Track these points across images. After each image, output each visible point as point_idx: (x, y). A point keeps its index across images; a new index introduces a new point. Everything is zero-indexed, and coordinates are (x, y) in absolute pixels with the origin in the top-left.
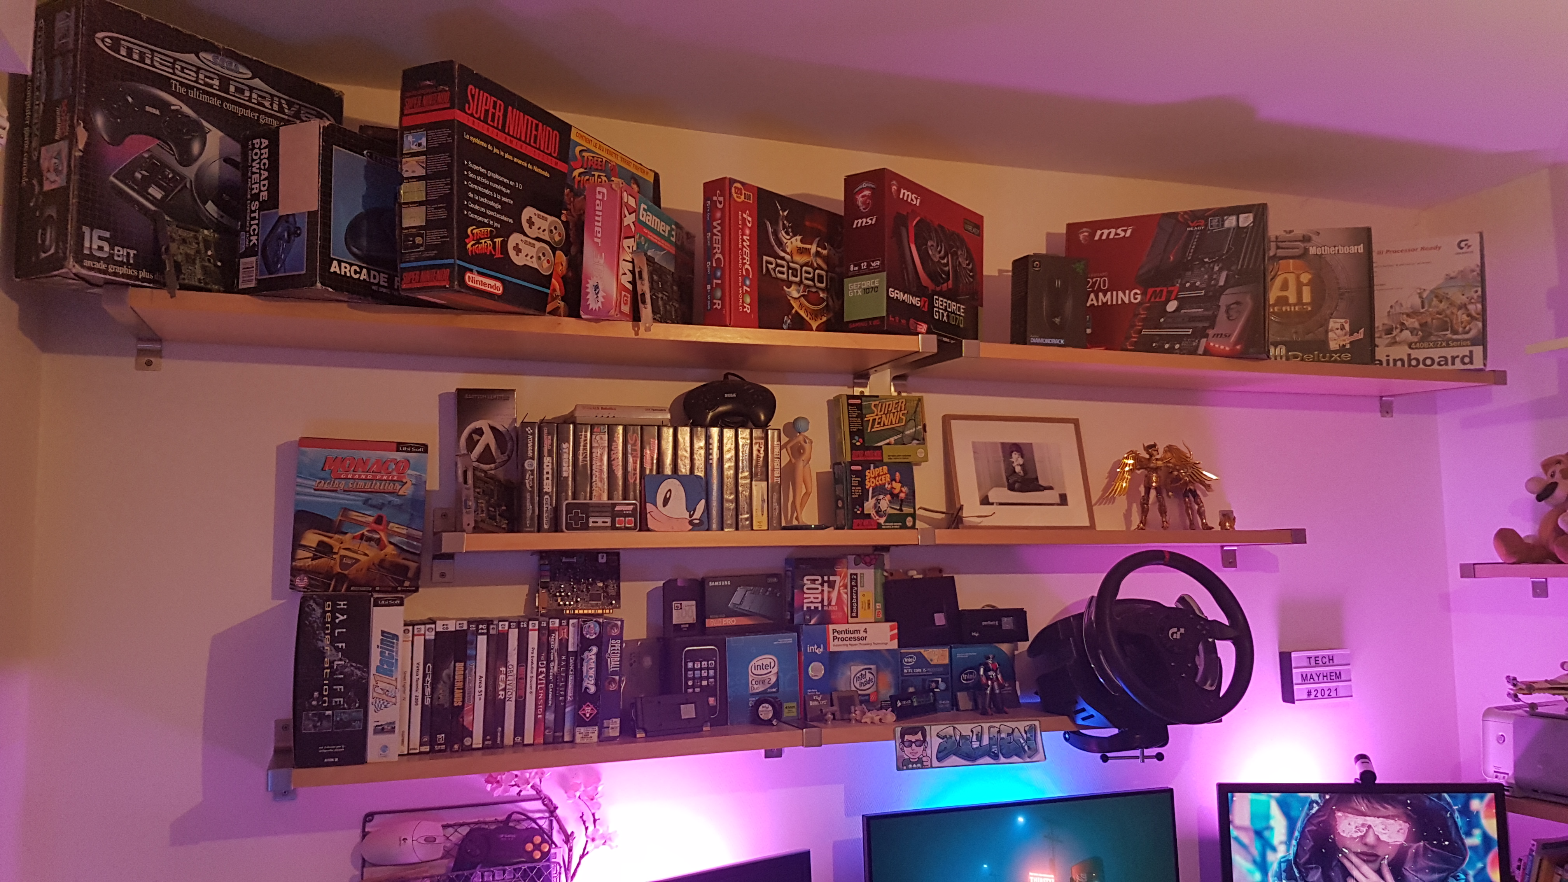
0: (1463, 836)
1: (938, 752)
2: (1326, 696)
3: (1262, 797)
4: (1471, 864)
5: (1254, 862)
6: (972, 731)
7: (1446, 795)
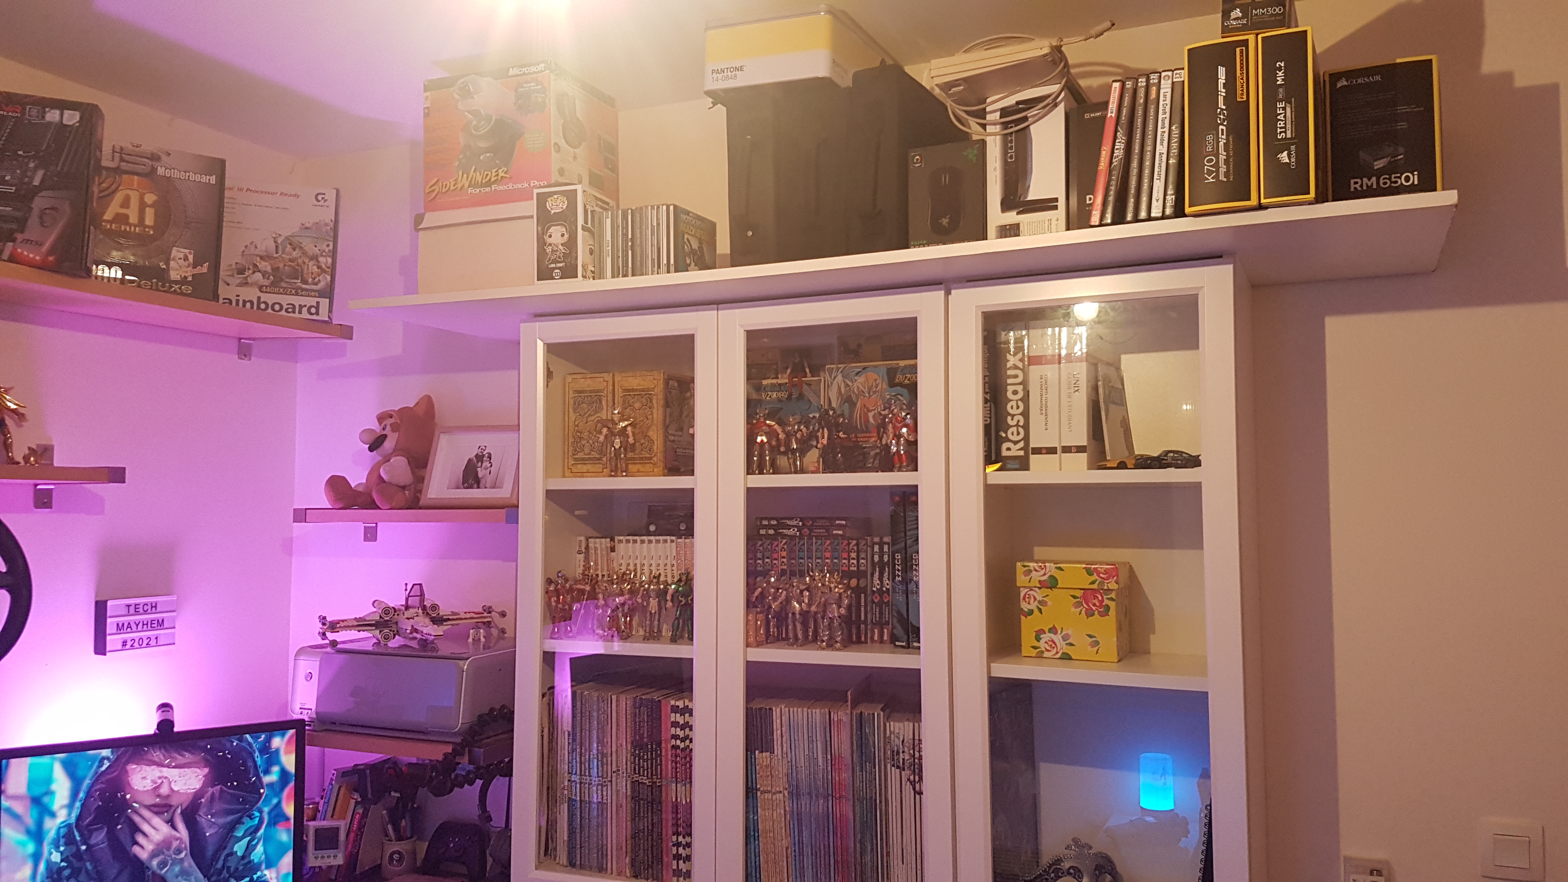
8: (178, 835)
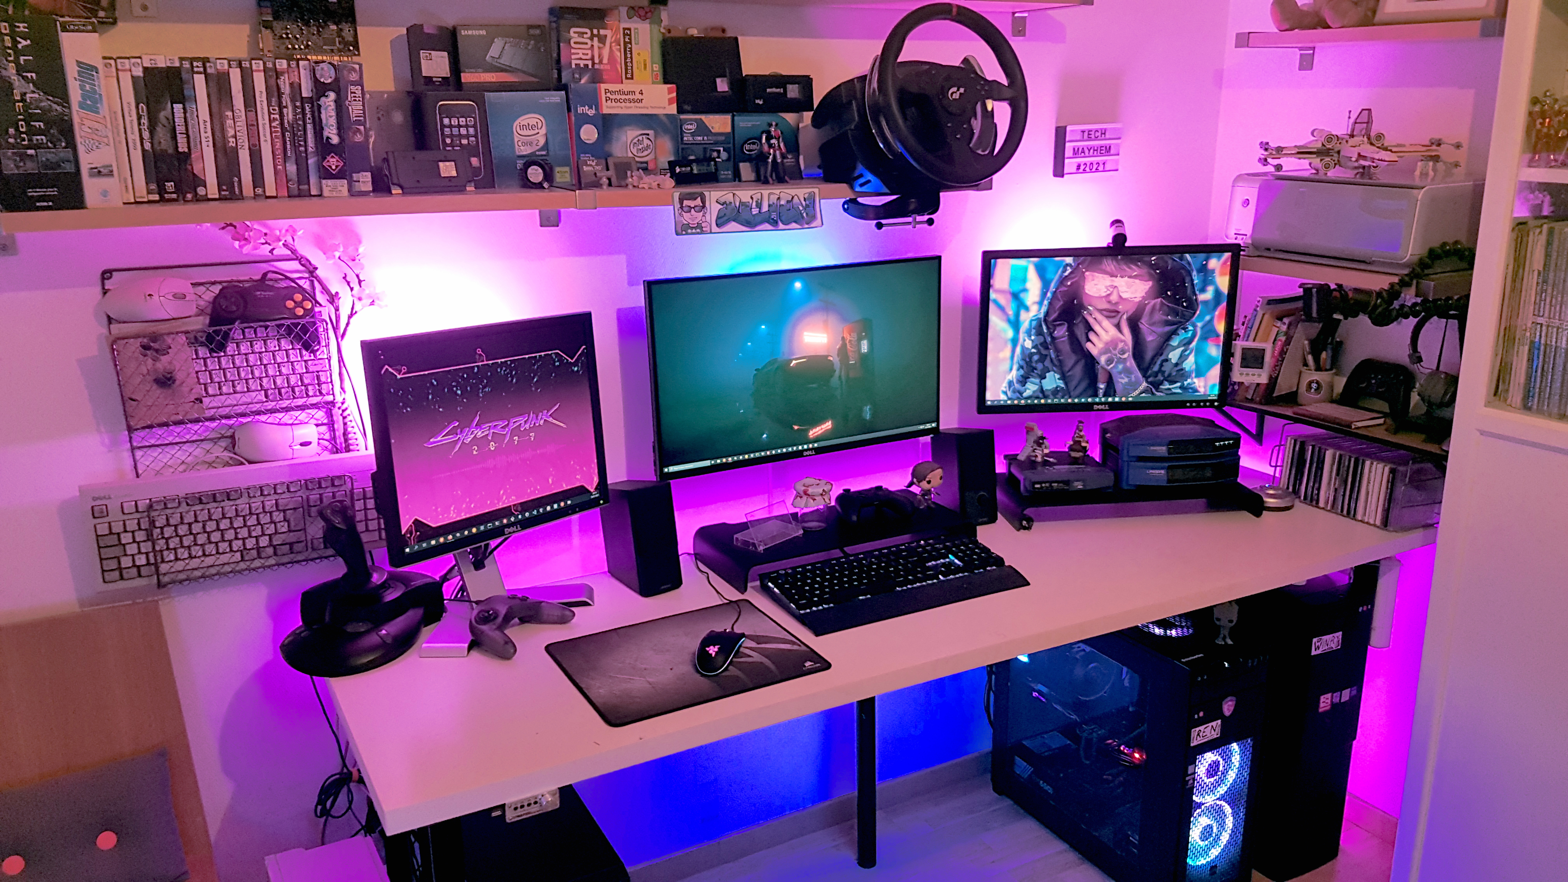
0: (1197, 292)
1: (718, 218)
2: (1094, 170)
3: (1022, 262)
4: (1201, 317)
5: (1009, 321)
6: (752, 198)
7: (1187, 256)
8: (1123, 338)
